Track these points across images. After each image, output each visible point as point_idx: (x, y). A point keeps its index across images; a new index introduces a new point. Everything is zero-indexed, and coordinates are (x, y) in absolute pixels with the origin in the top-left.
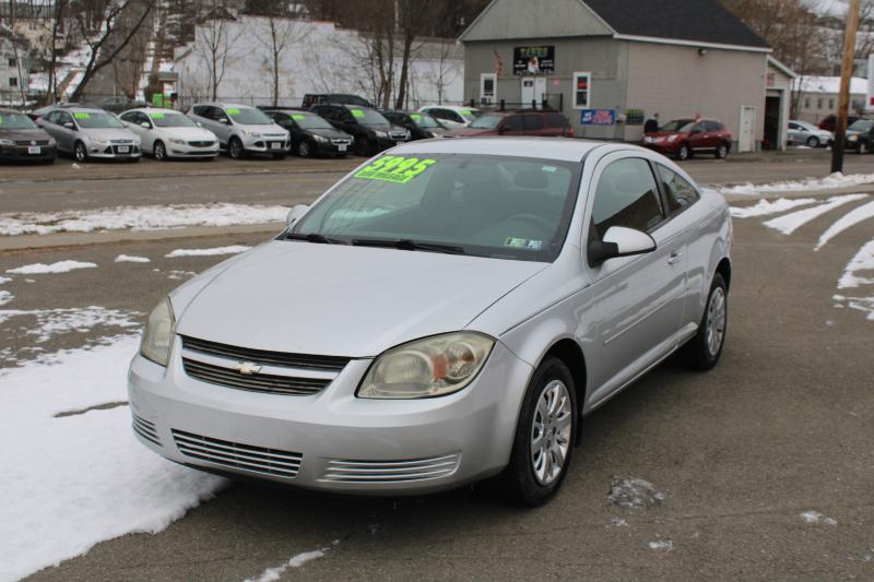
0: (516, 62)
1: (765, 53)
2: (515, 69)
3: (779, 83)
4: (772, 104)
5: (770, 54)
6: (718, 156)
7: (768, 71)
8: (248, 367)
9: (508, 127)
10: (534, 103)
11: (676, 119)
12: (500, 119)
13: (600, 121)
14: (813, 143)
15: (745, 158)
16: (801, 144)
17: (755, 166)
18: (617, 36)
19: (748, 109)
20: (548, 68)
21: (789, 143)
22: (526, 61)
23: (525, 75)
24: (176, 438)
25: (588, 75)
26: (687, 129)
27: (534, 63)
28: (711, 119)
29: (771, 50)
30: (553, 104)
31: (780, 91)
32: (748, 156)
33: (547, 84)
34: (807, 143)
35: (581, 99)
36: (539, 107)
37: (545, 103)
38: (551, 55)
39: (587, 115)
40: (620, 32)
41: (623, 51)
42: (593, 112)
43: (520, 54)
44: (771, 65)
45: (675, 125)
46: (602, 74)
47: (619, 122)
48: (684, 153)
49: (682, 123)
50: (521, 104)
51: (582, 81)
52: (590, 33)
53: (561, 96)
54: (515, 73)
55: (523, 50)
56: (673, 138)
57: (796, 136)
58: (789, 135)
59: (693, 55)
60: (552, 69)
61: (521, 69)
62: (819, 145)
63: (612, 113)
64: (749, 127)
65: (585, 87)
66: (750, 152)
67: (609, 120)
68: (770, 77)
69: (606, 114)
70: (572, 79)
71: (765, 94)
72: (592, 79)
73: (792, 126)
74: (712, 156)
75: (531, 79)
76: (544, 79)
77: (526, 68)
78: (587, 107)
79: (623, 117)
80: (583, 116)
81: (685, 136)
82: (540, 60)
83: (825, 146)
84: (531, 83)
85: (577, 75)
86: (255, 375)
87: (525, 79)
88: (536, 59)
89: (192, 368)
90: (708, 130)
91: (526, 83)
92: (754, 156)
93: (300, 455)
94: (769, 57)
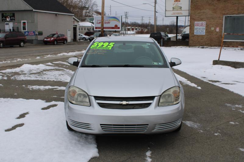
0: (2, 18)
1: (72, 15)
2: (2, 20)
3: (76, 23)
4: (75, 29)
5: (73, 15)
6: (64, 44)
7: (73, 20)
8: (124, 103)
9: (8, 37)
10: (10, 30)
11: (52, 33)
12: (5, 35)
13: (30, 35)
14: (84, 39)
15: (70, 44)
16: (81, 40)
17: (72, 46)
18: (34, 10)
19: (69, 30)
20: (13, 19)
21: (79, 39)
22: (6, 17)
23: (6, 21)
24: (102, 127)
25: (26, 21)
26: (56, 36)
27: (8, 18)
28: (62, 33)
29: (74, 15)
30: (16, 30)
31: (76, 26)
32: (70, 43)
33: (13, 24)
34: (83, 39)
35: (24, 28)
36: (12, 31)
37: (13, 30)
38: (14, 16)
39: (26, 33)
40: (35, 9)
41: (36, 14)
42: (28, 32)
43: (4, 15)
44: (74, 19)
45: (52, 35)
46: (30, 21)
47: (36, 35)
48: (56, 43)
49: (54, 35)
50: (5, 30)
51: (24, 23)
52: (26, 9)
53: (18, 27)
54: (2, 21)
55: (4, 14)
56: (52, 39)
57: (80, 38)
58: (79, 37)
59: (54, 16)
60: (14, 20)
61: (4, 20)
62: (86, 40)
63: (34, 32)
64: (69, 35)
65: (25, 25)
66: (71, 42)
67: (33, 34)
68: (74, 22)
69: (32, 33)
70: (21, 23)
71: (73, 26)
72: (27, 23)
73: (79, 35)
74: (63, 43)
75: (8, 23)
76: (12, 23)
77: (6, 19)
78: (26, 31)
79: (37, 33)
80: (25, 33)
81: (55, 38)
82: (10, 17)
83: (87, 40)
84: (8, 24)
85: (22, 21)
86: (127, 104)
87: (6, 23)
88: (9, 17)
89: (102, 105)
90: (61, 37)
91: (6, 24)
92: (71, 43)
93: (148, 125)
94: (73, 17)
